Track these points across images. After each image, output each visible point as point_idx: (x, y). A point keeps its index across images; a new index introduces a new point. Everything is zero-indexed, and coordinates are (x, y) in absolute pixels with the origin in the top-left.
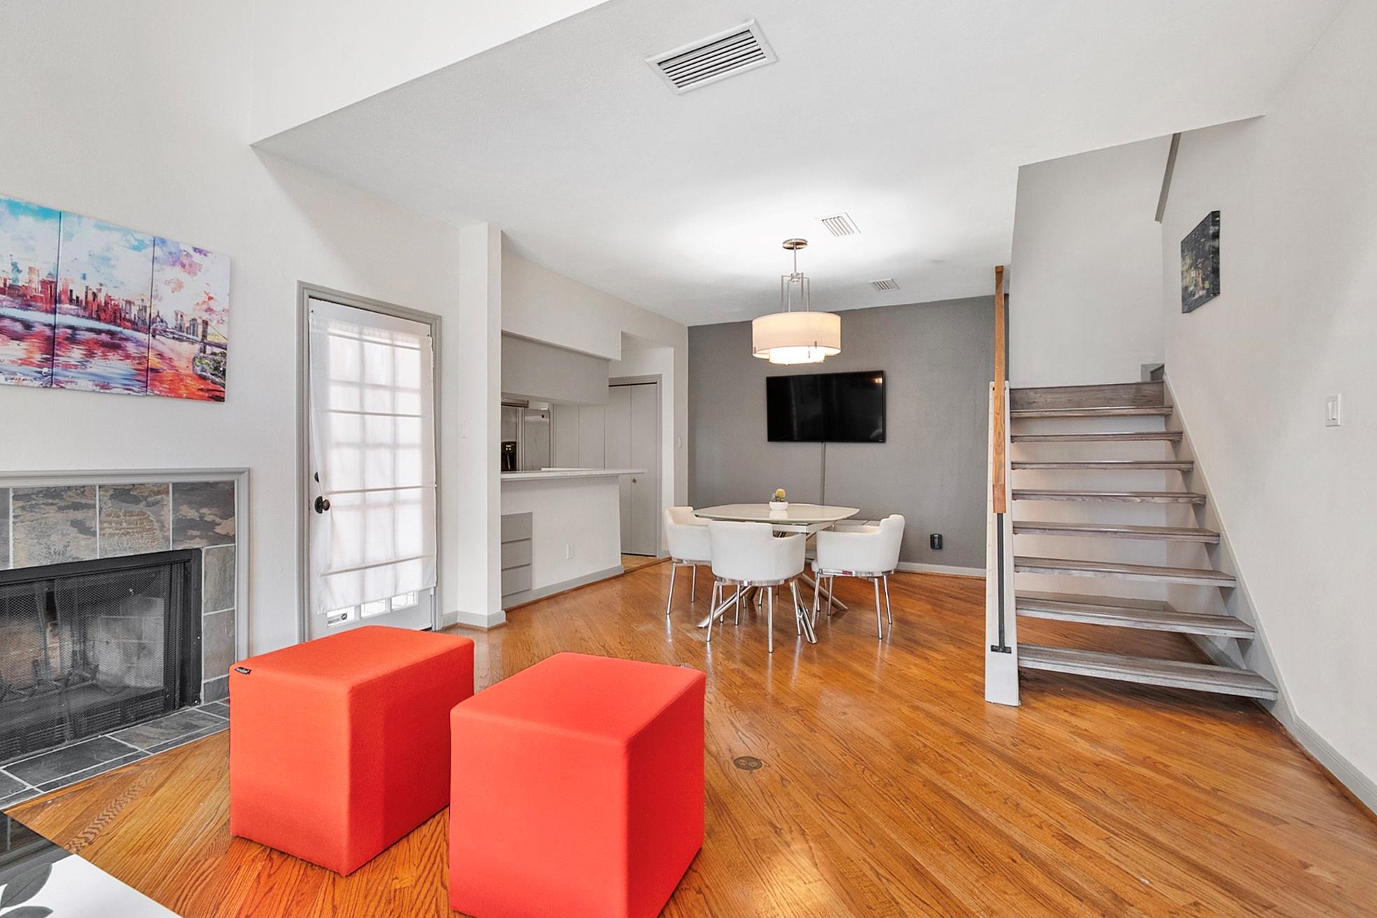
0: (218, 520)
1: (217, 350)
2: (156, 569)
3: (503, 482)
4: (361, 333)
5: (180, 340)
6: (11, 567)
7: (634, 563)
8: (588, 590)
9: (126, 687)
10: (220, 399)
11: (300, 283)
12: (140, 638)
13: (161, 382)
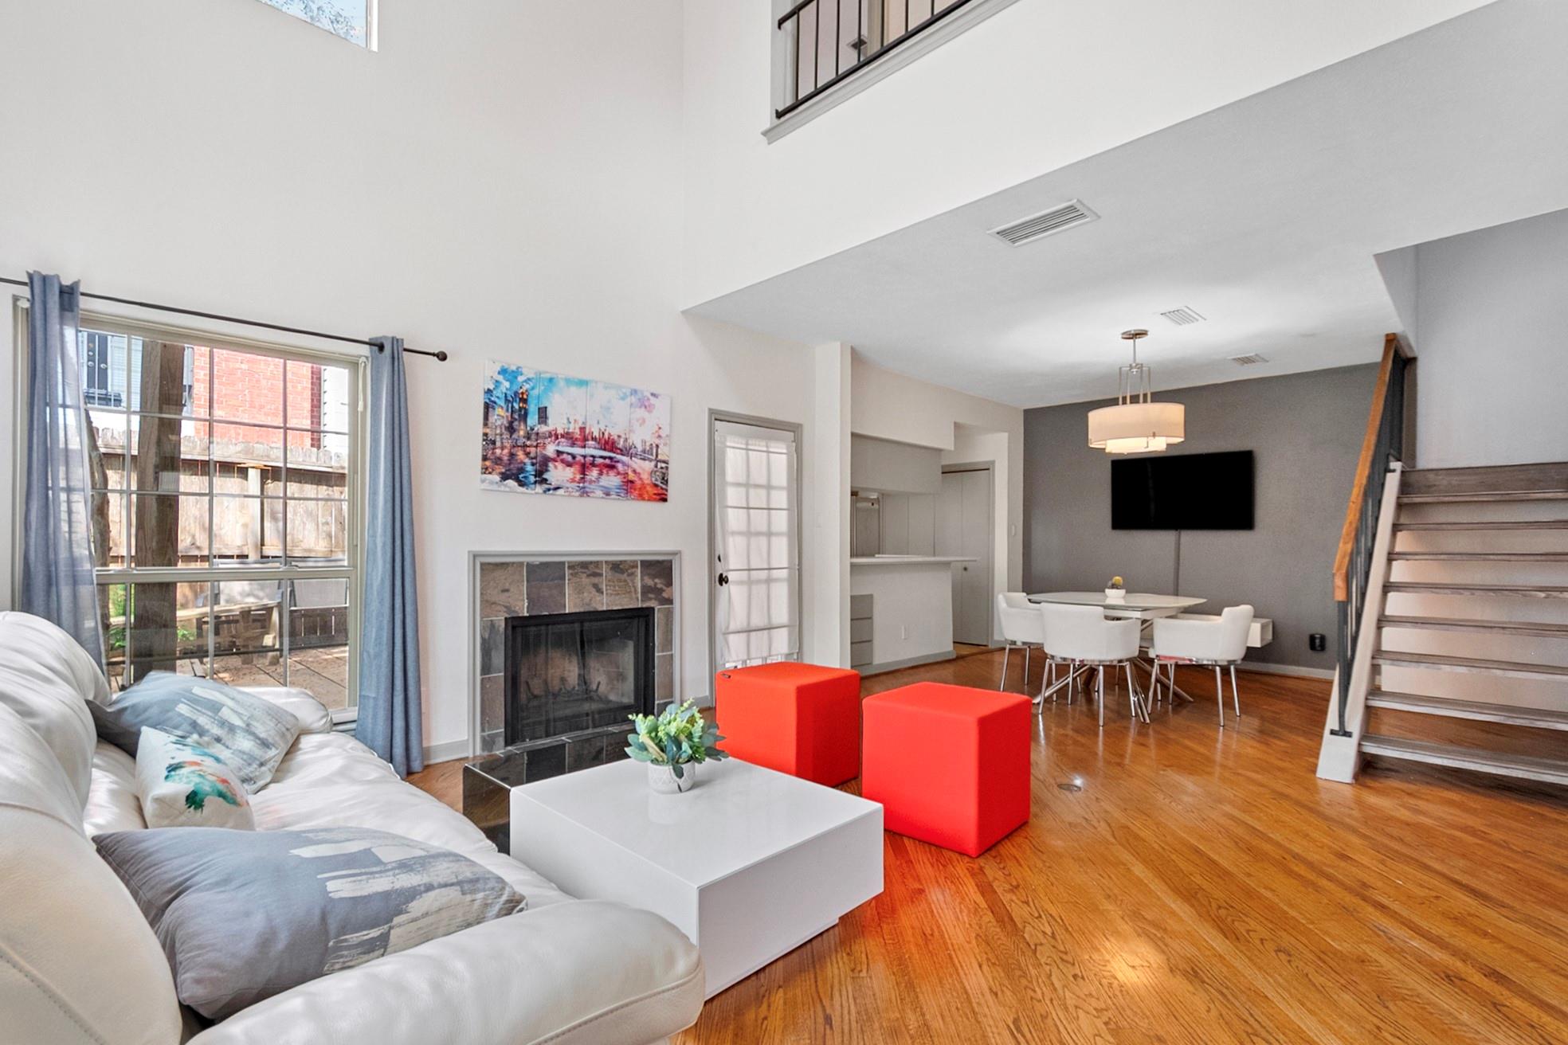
0: (664, 588)
1: (664, 465)
2: (629, 620)
3: (852, 565)
4: (747, 444)
5: (644, 459)
6: (567, 612)
7: (965, 651)
8: (922, 669)
9: (610, 701)
10: (665, 500)
11: (710, 410)
12: (618, 668)
13: (635, 490)
